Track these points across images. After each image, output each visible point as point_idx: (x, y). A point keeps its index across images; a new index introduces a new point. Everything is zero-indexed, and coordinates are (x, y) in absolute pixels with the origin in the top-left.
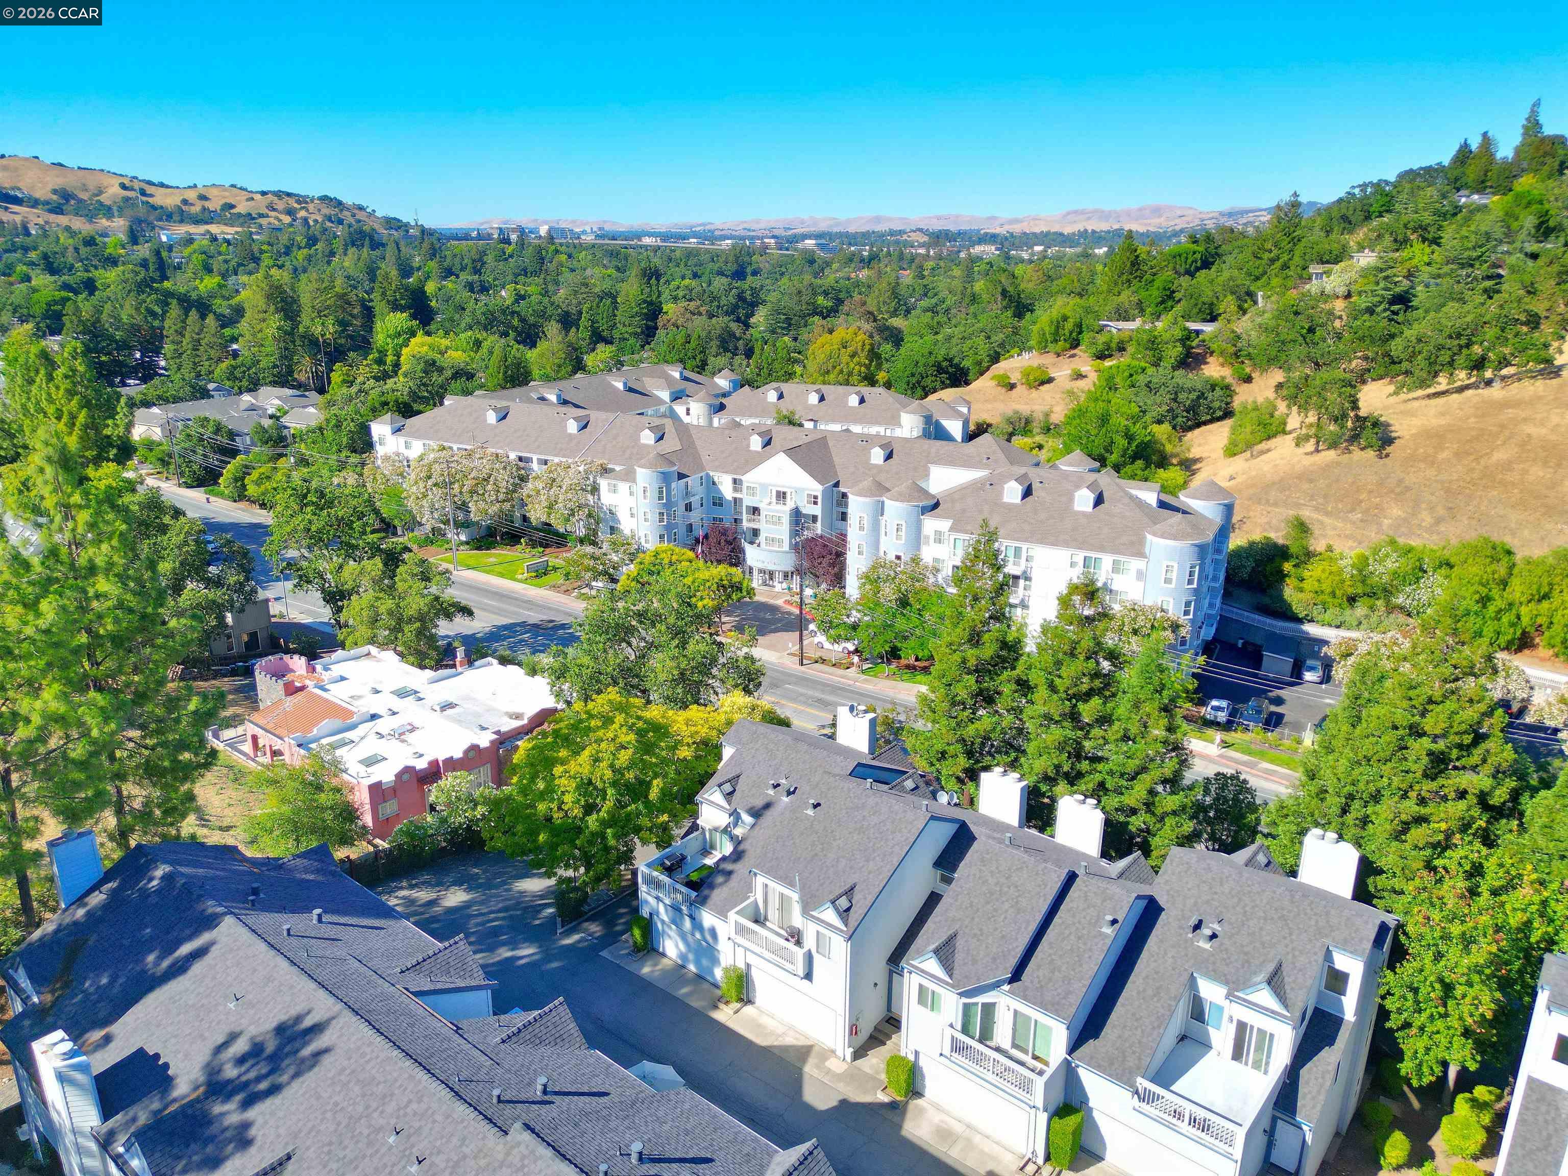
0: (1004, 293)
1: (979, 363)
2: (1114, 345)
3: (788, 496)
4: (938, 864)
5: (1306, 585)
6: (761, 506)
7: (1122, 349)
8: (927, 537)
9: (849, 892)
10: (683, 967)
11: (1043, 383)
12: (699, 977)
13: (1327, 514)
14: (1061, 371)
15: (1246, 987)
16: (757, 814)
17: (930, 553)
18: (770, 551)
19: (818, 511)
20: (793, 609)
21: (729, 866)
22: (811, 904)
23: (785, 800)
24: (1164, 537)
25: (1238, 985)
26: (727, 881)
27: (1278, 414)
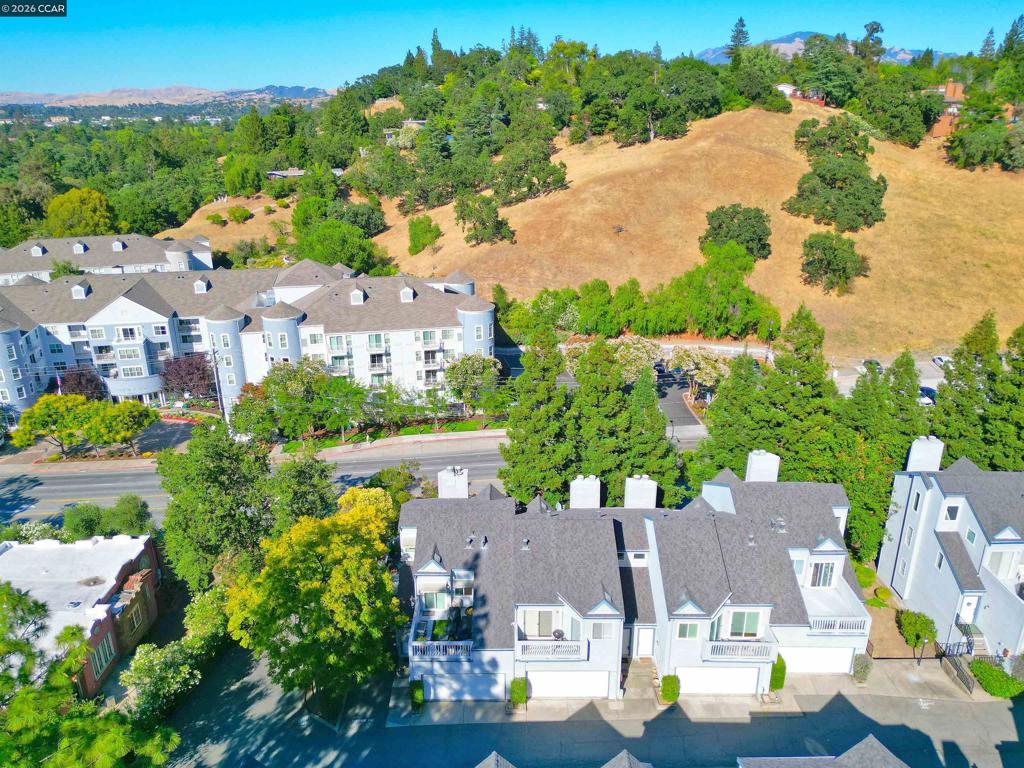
0: (156, 154)
1: (185, 208)
2: (286, 188)
3: (136, 332)
4: (617, 545)
5: (511, 324)
6: (113, 343)
7: (293, 190)
8: (305, 340)
10: (459, 701)
11: (246, 219)
12: (478, 702)
14: (257, 208)
15: (818, 543)
16: (473, 566)
17: (309, 350)
18: (129, 381)
19: (167, 338)
20: (178, 421)
21: (481, 611)
22: (583, 608)
23: (484, 549)
24: (472, 310)
25: (812, 545)
26: (488, 622)
27: (433, 224)
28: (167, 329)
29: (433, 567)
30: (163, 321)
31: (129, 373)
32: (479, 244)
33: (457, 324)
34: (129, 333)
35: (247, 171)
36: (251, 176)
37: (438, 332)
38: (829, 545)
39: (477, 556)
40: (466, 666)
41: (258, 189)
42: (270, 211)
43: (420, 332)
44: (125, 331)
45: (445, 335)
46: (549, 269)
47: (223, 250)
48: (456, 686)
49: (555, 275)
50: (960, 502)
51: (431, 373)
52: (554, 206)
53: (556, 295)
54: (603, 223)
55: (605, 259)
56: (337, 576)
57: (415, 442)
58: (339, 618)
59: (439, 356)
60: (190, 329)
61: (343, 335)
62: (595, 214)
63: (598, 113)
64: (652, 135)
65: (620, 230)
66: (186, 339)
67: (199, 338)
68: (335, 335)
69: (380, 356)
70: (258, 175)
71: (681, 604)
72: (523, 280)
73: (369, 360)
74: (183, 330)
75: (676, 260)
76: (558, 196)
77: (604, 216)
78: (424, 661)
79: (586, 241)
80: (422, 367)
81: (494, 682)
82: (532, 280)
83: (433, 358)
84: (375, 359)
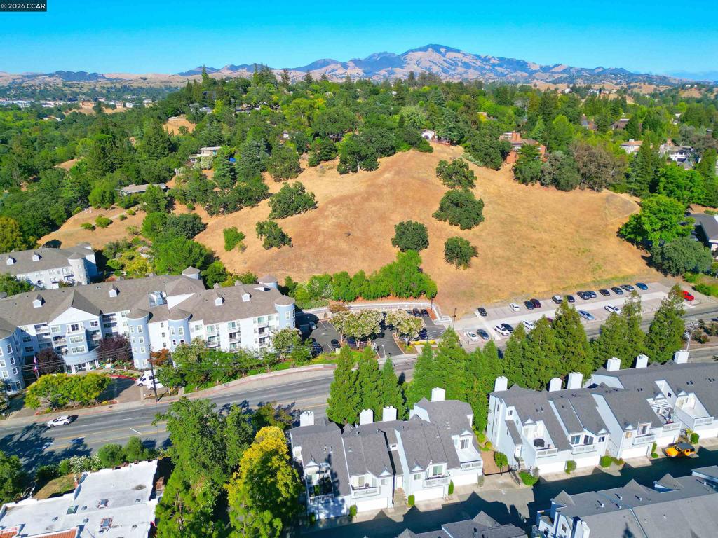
1: (61, 217)
2: (132, 201)
3: (80, 327)
6: (66, 334)
7: (137, 202)
8: (192, 329)
9: (385, 466)
10: (328, 518)
11: (108, 224)
12: (336, 517)
14: (114, 216)
15: (462, 432)
16: (328, 460)
17: (195, 335)
18: (76, 355)
20: (112, 377)
23: (331, 452)
24: (283, 304)
25: (460, 433)
26: (339, 484)
27: (239, 232)
28: (99, 322)
29: (312, 463)
30: (96, 318)
31: (76, 350)
32: (271, 247)
33: (276, 312)
34: (75, 327)
35: (105, 192)
36: (108, 195)
37: (266, 317)
38: (466, 432)
39: (329, 456)
40: (332, 504)
41: (113, 202)
42: (123, 218)
43: (256, 318)
45: (269, 319)
46: (314, 262)
47: (99, 249)
48: (327, 512)
49: (317, 265)
50: (513, 408)
51: (262, 340)
52: (311, 220)
53: (320, 279)
54: (339, 231)
55: (342, 254)
59: (266, 330)
61: (214, 325)
62: (334, 226)
63: (324, 149)
64: (359, 168)
65: (349, 235)
68: (209, 325)
69: (235, 333)
70: (112, 194)
71: (414, 467)
72: (300, 269)
73: (228, 336)
74: (106, 321)
75: (380, 252)
76: (311, 213)
77: (340, 226)
78: (315, 504)
79: (332, 243)
80: (257, 336)
81: (343, 508)
82: (304, 269)
83: (263, 331)
84: (232, 335)
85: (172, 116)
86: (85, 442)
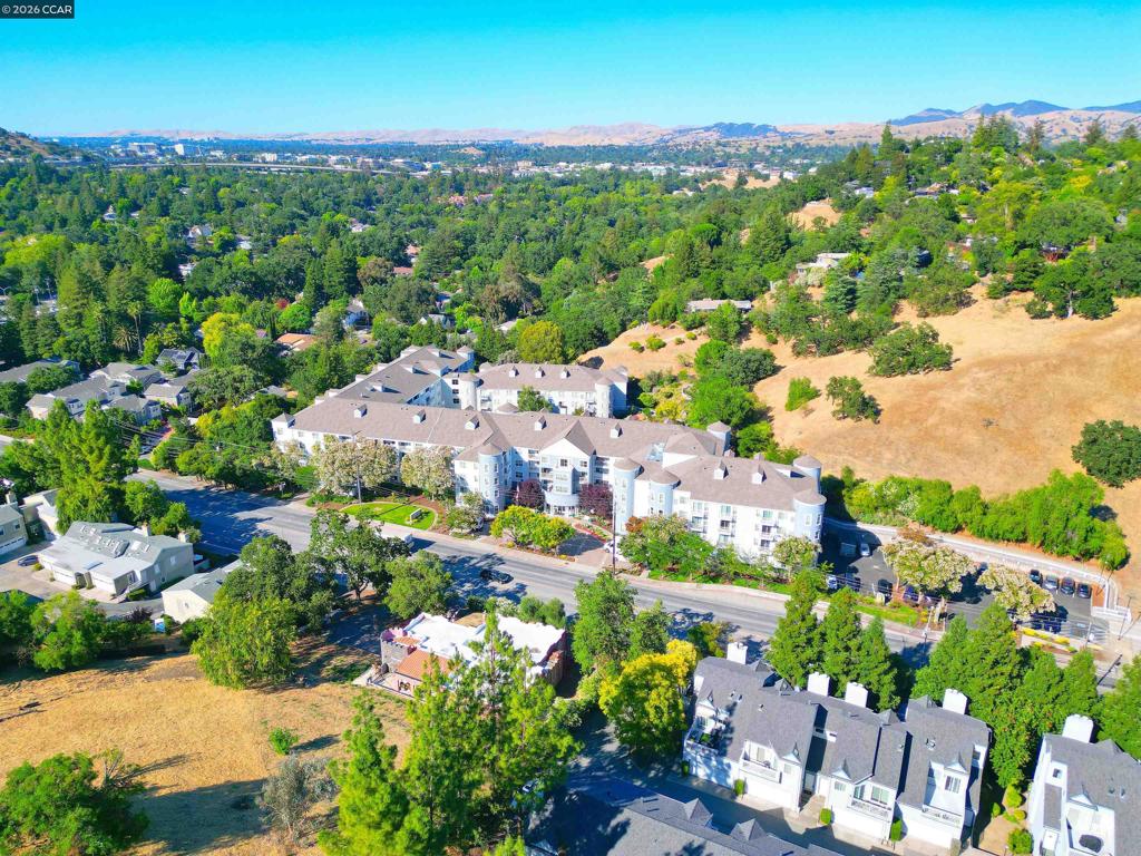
1: (614, 328)
2: (697, 321)
3: (569, 463)
4: (815, 724)
5: (854, 502)
6: (553, 468)
7: (703, 323)
8: (676, 500)
9: (796, 747)
10: (709, 780)
11: (660, 347)
12: (719, 785)
13: (855, 457)
14: (669, 336)
15: (951, 763)
16: (730, 710)
17: (677, 508)
18: (559, 495)
19: (586, 470)
20: (584, 532)
21: (729, 735)
22: (781, 753)
23: (738, 702)
24: (805, 502)
26: (731, 742)
27: (813, 386)
28: (588, 464)
29: (707, 703)
30: (587, 458)
31: (560, 490)
32: (845, 418)
33: (792, 509)
34: (564, 463)
35: (667, 305)
36: (670, 308)
37: (775, 513)
39: (735, 704)
40: (714, 763)
41: (674, 320)
42: (680, 342)
43: (761, 511)
44: (562, 461)
45: (780, 516)
46: (904, 454)
47: (637, 377)
48: (708, 771)
49: (909, 460)
51: (765, 542)
52: (931, 387)
53: (901, 483)
54: (974, 414)
55: (961, 451)
56: (653, 694)
57: (742, 594)
58: (652, 716)
59: (773, 530)
60: (603, 464)
61: (703, 502)
62: (967, 403)
63: (1023, 271)
64: (1070, 311)
65: (991, 423)
66: (599, 471)
67: (607, 471)
68: (697, 501)
69: (728, 522)
70: (675, 308)
72: (877, 459)
73: (719, 523)
74: (598, 464)
76: (937, 376)
77: (977, 406)
78: (693, 752)
79: (951, 430)
80: (760, 536)
81: (727, 776)
82: (884, 462)
83: (769, 531)
84: (724, 524)
85: (813, 200)
86: (527, 590)
